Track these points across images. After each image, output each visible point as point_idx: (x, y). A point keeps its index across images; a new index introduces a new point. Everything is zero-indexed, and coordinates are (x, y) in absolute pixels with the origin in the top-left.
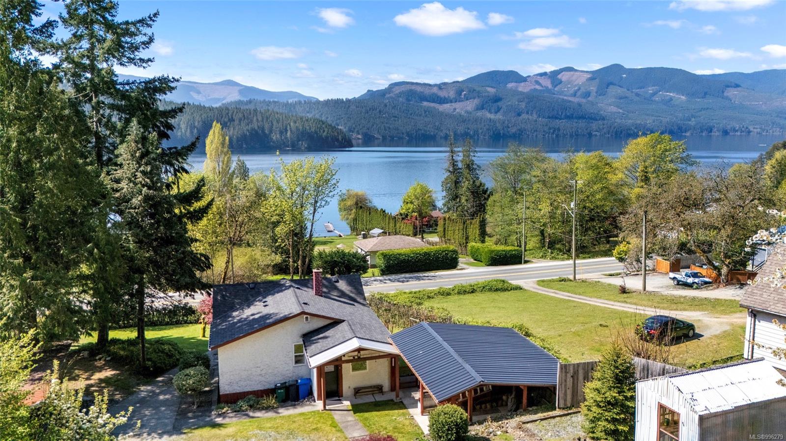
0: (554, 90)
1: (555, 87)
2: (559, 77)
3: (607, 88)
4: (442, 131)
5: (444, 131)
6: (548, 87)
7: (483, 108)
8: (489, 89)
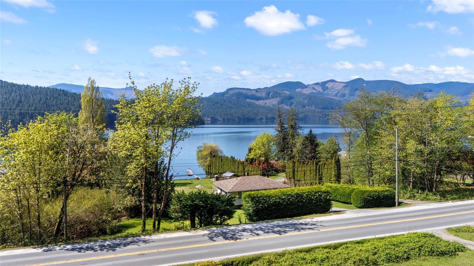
0: (324, 93)
1: (324, 91)
2: (327, 85)
3: (355, 92)
4: (258, 116)
5: (260, 116)
6: (320, 91)
7: (282, 103)
8: (286, 92)
